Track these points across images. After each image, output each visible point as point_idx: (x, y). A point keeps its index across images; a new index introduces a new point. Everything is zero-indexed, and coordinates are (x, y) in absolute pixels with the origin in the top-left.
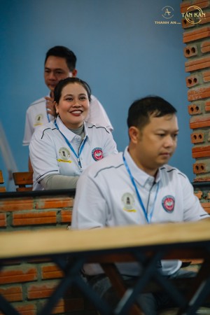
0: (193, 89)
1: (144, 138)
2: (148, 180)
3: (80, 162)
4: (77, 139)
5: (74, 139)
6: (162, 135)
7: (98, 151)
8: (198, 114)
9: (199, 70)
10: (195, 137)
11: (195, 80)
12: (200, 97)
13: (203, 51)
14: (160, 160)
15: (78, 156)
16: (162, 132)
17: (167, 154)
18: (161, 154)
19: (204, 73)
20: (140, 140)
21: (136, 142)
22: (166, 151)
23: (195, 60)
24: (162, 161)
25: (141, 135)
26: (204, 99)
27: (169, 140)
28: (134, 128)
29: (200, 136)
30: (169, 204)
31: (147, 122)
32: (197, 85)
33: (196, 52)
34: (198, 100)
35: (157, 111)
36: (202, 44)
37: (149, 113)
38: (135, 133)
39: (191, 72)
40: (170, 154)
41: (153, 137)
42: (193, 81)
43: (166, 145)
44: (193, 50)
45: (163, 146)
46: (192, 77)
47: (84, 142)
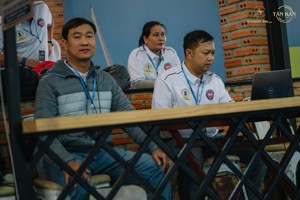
0: (224, 26)
1: (196, 55)
2: (197, 80)
3: (157, 73)
4: (157, 59)
5: (155, 58)
6: (206, 54)
7: (168, 64)
8: (227, 41)
9: (227, 14)
11: (225, 20)
13: (229, 2)
14: (205, 69)
15: (157, 68)
16: (206, 51)
18: (206, 65)
19: (230, 15)
21: (190, 58)
22: (208, 63)
25: (194, 54)
26: (231, 31)
27: (210, 56)
28: (189, 49)
29: (229, 54)
30: (210, 95)
32: (226, 23)
33: (225, 4)
34: (227, 32)
35: (203, 39)
37: (198, 40)
38: (190, 53)
41: (201, 55)
43: (209, 59)
44: (223, 2)
45: (207, 60)
46: (223, 18)
47: (161, 60)
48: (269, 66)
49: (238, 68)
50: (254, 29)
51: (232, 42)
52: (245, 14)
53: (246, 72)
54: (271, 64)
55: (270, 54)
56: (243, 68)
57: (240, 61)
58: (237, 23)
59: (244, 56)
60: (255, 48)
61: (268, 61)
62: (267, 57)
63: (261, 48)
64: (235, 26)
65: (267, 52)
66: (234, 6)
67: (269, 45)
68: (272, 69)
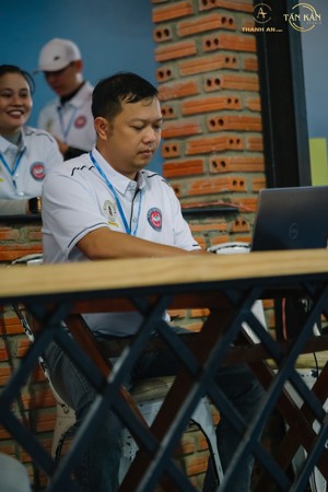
0: (165, 85)
1: (115, 131)
2: (129, 186)
3: (14, 182)
4: (12, 151)
5: (8, 150)
7: (38, 166)
8: (171, 119)
9: (174, 60)
10: (167, 149)
11: (169, 73)
12: (175, 96)
13: (180, 34)
15: (13, 173)
16: (140, 124)
17: (147, 151)
18: (140, 152)
19: (181, 63)
20: (109, 135)
21: (105, 138)
22: (146, 147)
23: (170, 46)
24: (142, 162)
25: (112, 127)
26: (181, 98)
27: (149, 133)
28: (101, 118)
29: (175, 149)
30: (155, 219)
31: (119, 110)
32: (171, 80)
33: (171, 36)
34: (173, 99)
35: (131, 94)
36: (179, 24)
37: (120, 98)
38: (102, 125)
39: (163, 62)
40: (153, 151)
41: (129, 131)
42: (165, 74)
43: (146, 140)
44: (167, 32)
45: (142, 141)
46: (164, 68)
47: (20, 154)
48: (262, 178)
49: (194, 180)
50: (234, 95)
51: (182, 122)
52: (215, 61)
53: (213, 188)
54: (268, 172)
55: (266, 152)
56: (207, 179)
57: (199, 164)
58: (195, 80)
59: (208, 154)
60: (234, 136)
61: (262, 167)
62: (261, 157)
63: (248, 136)
64: (190, 85)
65: (261, 146)
66: (191, 41)
67: (265, 131)
68: (269, 184)
